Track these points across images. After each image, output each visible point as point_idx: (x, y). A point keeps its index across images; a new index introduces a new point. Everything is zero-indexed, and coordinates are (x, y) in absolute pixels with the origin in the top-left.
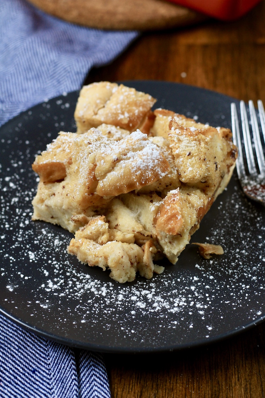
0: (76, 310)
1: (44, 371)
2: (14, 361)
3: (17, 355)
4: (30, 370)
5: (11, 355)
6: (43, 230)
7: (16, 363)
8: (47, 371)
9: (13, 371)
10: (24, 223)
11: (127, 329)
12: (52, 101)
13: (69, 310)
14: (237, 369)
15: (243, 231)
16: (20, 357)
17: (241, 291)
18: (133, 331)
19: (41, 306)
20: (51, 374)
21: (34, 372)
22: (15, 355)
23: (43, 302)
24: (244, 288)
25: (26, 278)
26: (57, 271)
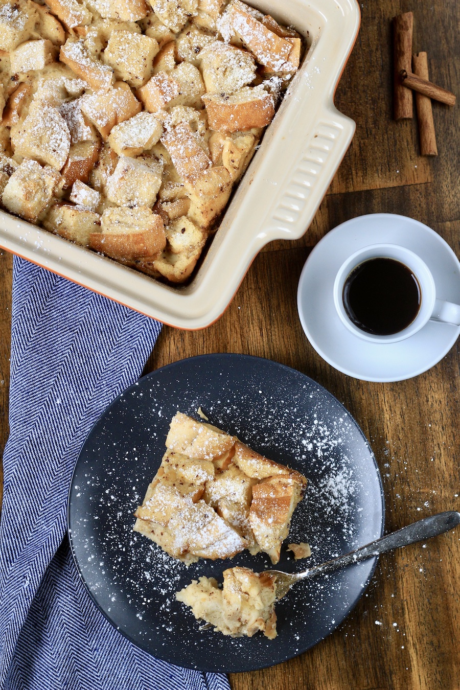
0: (194, 628)
1: (178, 676)
2: (154, 671)
3: (155, 665)
4: (168, 676)
5: (151, 665)
6: (151, 546)
7: (156, 672)
8: (181, 677)
9: (155, 678)
10: (133, 540)
11: (236, 643)
12: (127, 393)
13: (189, 629)
14: (319, 652)
15: (313, 525)
16: (158, 666)
17: (317, 591)
18: (241, 646)
19: (167, 629)
20: (186, 683)
21: (171, 678)
22: (154, 665)
23: (168, 625)
24: (319, 588)
25: (149, 601)
26: (171, 589)
